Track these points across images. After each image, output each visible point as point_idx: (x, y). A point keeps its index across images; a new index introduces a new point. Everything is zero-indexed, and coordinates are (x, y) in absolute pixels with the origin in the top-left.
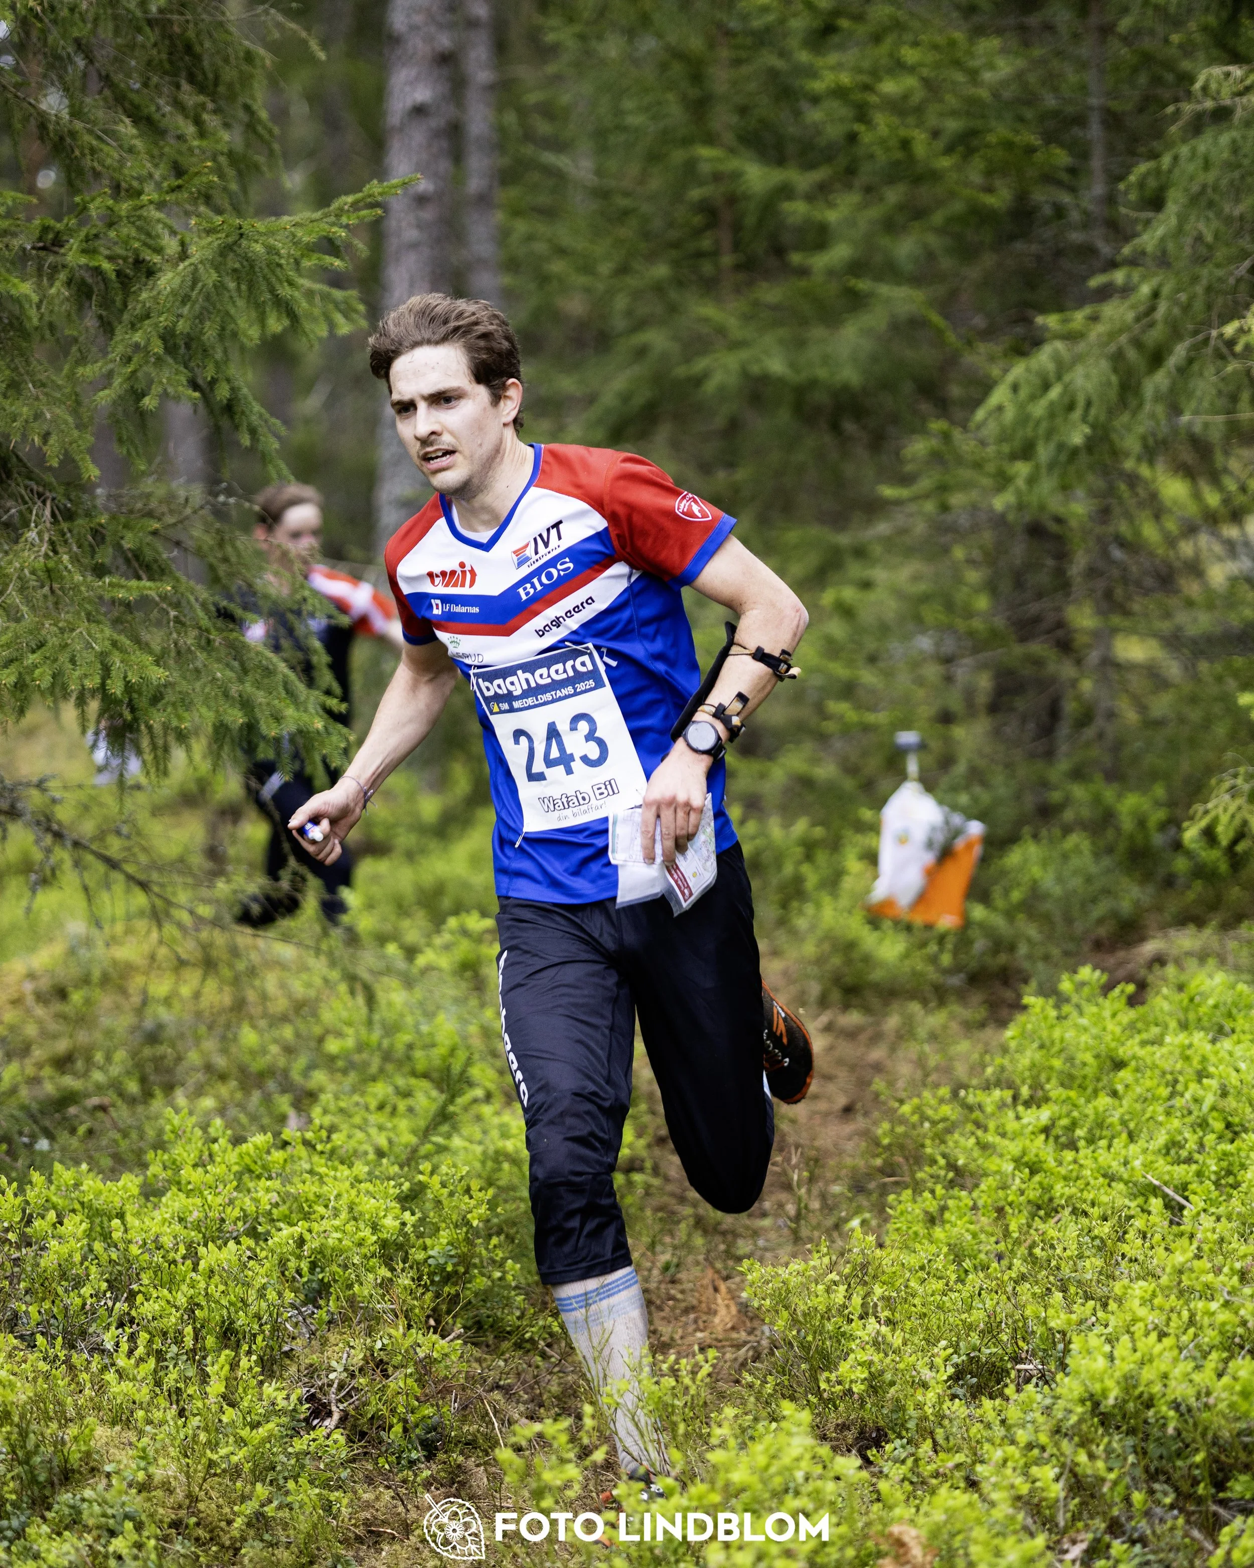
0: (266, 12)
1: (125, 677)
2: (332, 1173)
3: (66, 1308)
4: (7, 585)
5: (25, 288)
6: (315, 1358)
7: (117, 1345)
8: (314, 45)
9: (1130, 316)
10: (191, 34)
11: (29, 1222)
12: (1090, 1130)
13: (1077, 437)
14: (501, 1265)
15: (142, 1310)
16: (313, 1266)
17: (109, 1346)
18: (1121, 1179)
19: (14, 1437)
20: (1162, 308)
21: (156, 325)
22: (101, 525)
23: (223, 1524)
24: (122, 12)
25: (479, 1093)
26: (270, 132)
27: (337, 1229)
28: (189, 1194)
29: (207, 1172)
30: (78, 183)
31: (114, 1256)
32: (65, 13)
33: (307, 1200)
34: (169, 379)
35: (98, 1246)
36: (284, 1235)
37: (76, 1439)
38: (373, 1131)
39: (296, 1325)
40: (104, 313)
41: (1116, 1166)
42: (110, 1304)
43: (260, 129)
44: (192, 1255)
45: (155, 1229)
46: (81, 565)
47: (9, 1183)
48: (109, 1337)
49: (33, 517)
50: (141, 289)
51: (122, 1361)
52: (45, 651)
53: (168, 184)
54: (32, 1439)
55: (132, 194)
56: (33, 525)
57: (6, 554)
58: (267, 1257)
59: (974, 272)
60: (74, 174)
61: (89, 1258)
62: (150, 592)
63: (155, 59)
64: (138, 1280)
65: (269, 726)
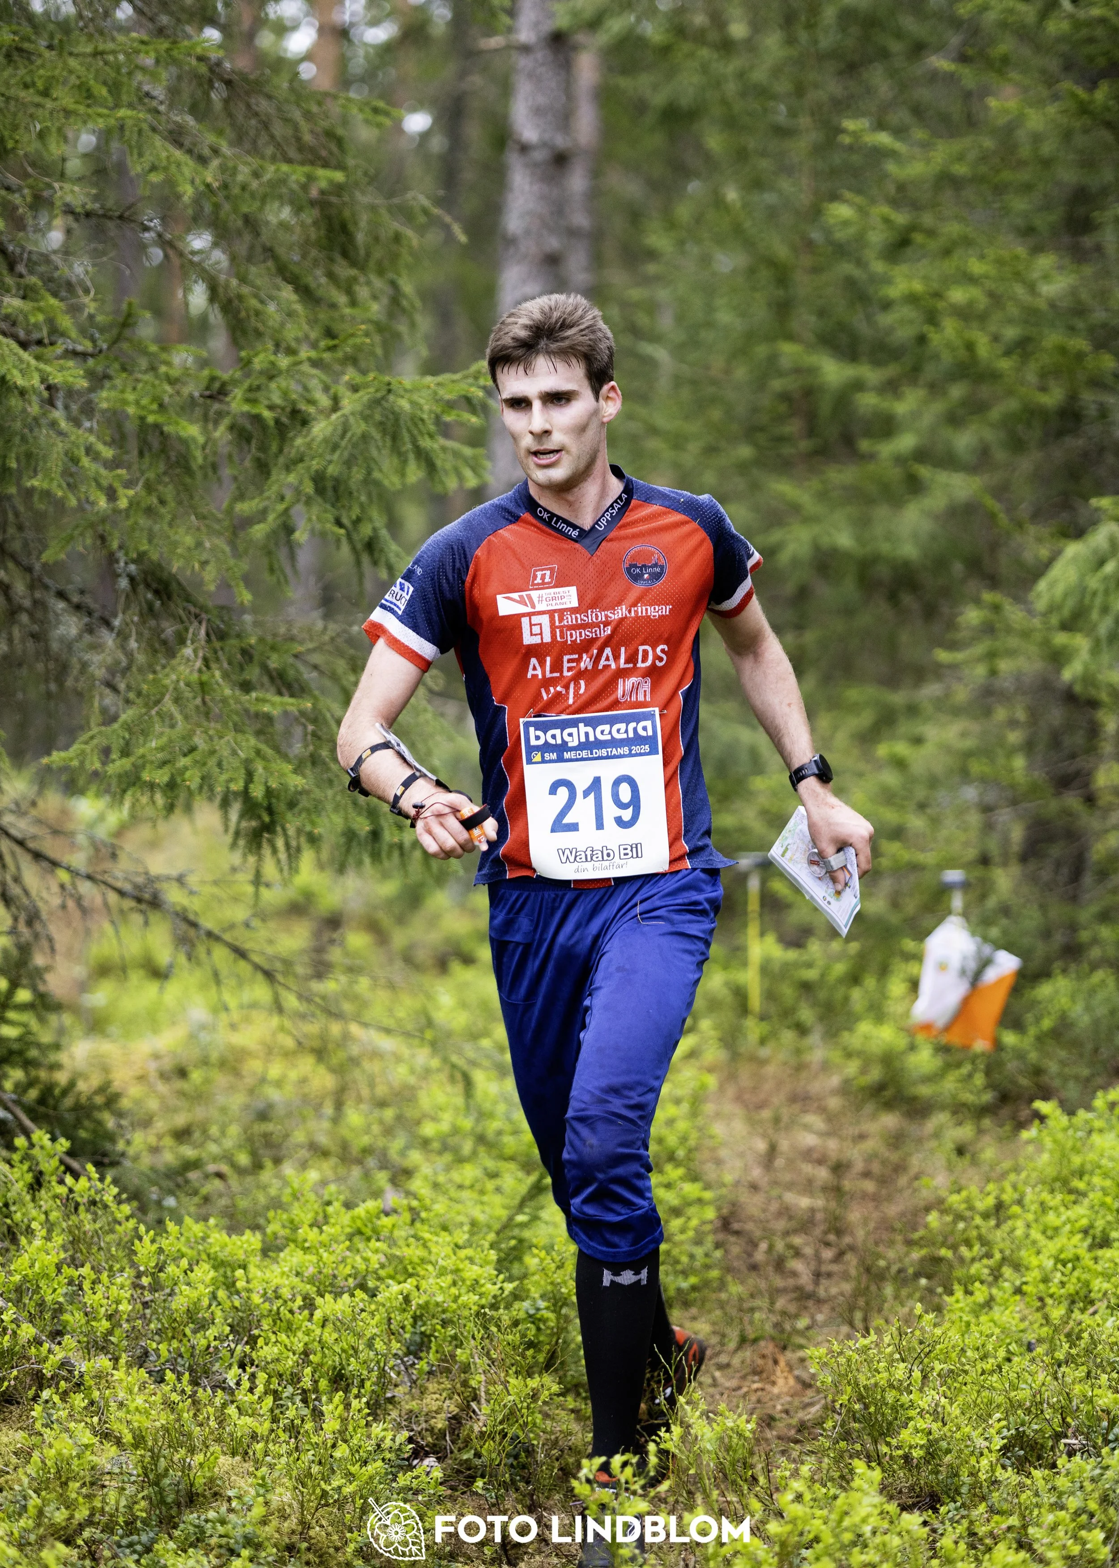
0: (415, 198)
1: (266, 783)
2: (435, 1239)
3: (193, 1347)
4: (163, 695)
5: (192, 430)
6: (414, 1405)
7: (238, 1384)
8: (456, 227)
10: (347, 213)
11: (162, 1269)
15: (261, 1353)
16: (415, 1321)
17: (232, 1384)
19: (147, 1459)
21: (308, 468)
22: (250, 646)
23: (332, 1550)
24: (286, 190)
26: (412, 304)
27: (441, 1289)
28: (306, 1250)
30: (242, 340)
31: (237, 1303)
32: (236, 191)
33: (411, 1263)
34: (317, 516)
35: (222, 1294)
36: (392, 1292)
37: (201, 1465)
38: (468, 1205)
39: (398, 1374)
42: (233, 1346)
43: (405, 303)
44: (309, 1305)
45: (277, 1281)
46: (231, 680)
47: (147, 1232)
48: (231, 1376)
49: (190, 635)
50: (295, 436)
51: (243, 1396)
52: (197, 755)
53: (323, 344)
54: (162, 1463)
55: (291, 351)
56: (189, 642)
57: (164, 667)
58: (377, 1310)
59: (1026, 464)
60: (238, 333)
61: (214, 1304)
62: (290, 708)
63: (313, 236)
64: (258, 1326)
65: (392, 834)
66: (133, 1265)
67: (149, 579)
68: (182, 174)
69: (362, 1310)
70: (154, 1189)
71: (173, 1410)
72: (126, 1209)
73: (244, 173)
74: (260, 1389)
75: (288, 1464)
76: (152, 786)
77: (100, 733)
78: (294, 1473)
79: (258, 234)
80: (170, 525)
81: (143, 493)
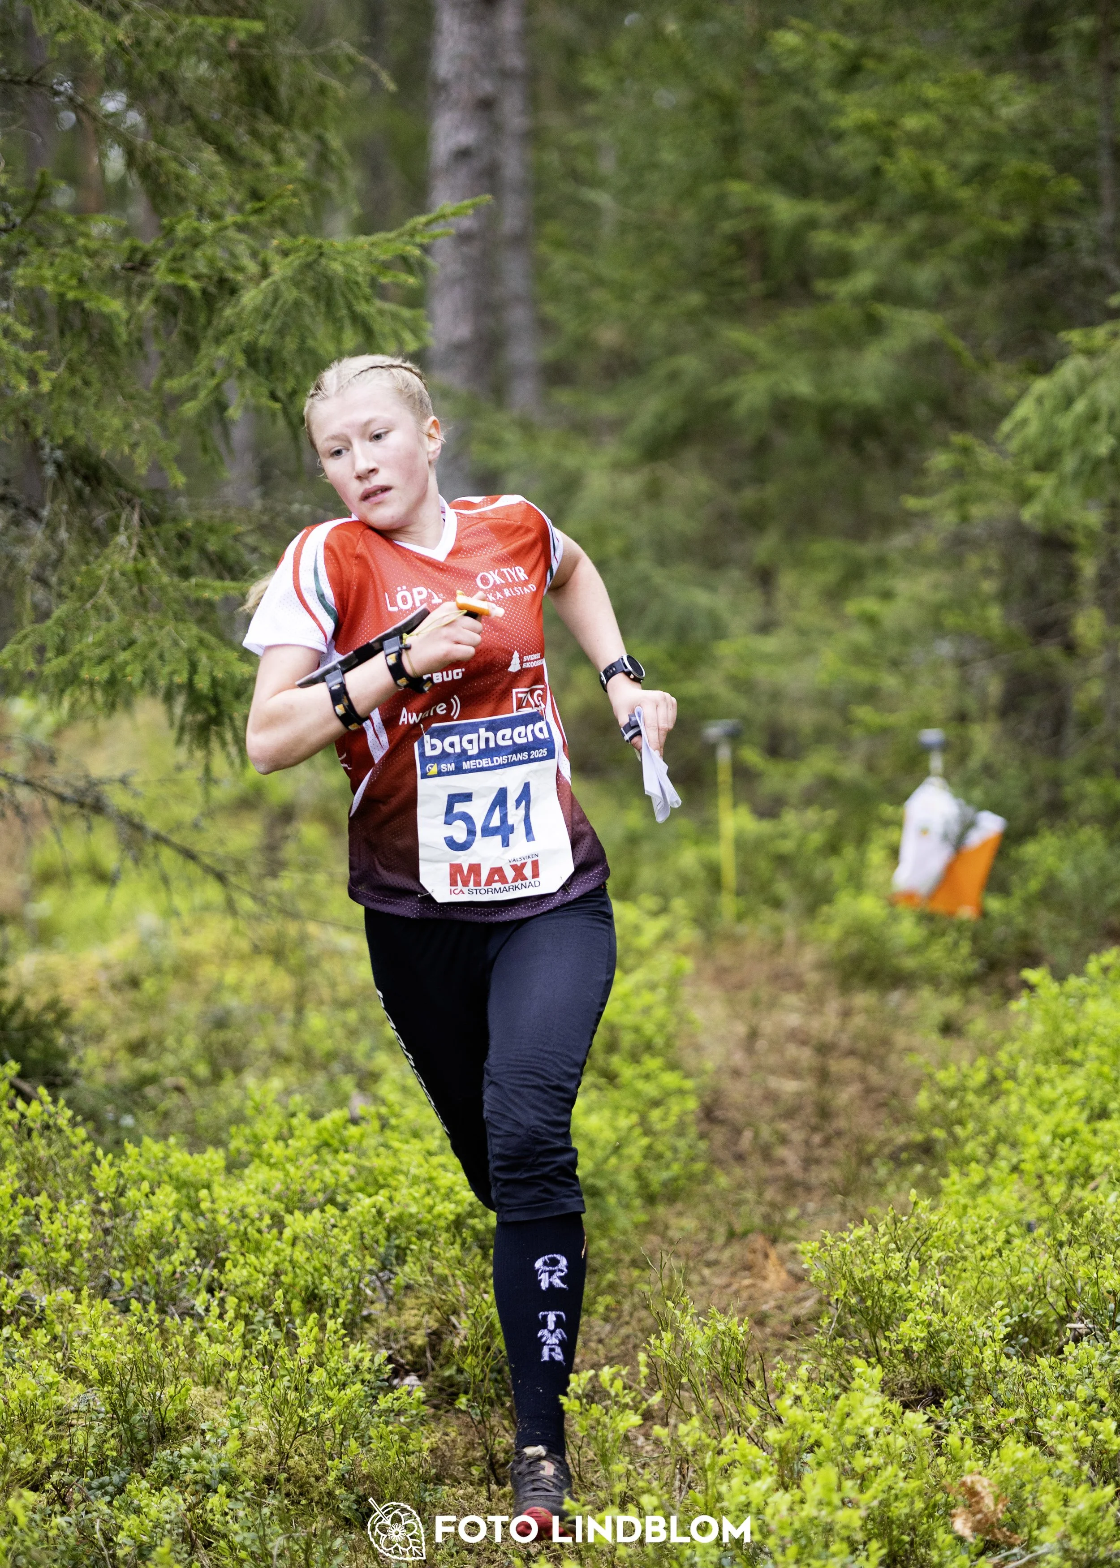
0: (339, 46)
1: (211, 673)
2: (405, 1147)
3: (158, 1274)
4: (97, 587)
5: (115, 306)
6: (391, 1322)
7: (207, 1310)
8: (383, 74)
10: (268, 66)
11: (123, 1193)
13: (1101, 448)
15: (230, 1277)
16: (391, 1234)
17: (201, 1310)
19: (115, 1396)
21: (239, 340)
22: (187, 529)
23: (312, 1480)
24: (202, 44)
26: (342, 160)
27: (413, 1200)
28: (272, 1166)
29: (287, 1146)
30: (163, 206)
31: (202, 1225)
32: (150, 47)
33: (382, 1173)
34: (251, 390)
35: (186, 1216)
36: (363, 1205)
37: (172, 1398)
39: (374, 1290)
42: (200, 1270)
43: (333, 158)
44: (278, 1223)
45: (243, 1200)
46: (168, 567)
47: (105, 1155)
48: (200, 1302)
49: (123, 522)
50: (224, 306)
51: (213, 1324)
52: (136, 649)
53: (248, 207)
54: (132, 1399)
55: (215, 216)
56: (122, 529)
57: (97, 557)
58: (349, 1225)
59: (990, 298)
60: (159, 199)
61: (179, 1226)
62: (232, 593)
63: (234, 92)
64: (226, 1248)
66: (91, 1190)
67: (77, 464)
68: (92, 33)
69: (334, 1226)
70: (109, 1107)
71: (139, 1341)
72: (82, 1132)
73: (157, 28)
74: (230, 1315)
75: (263, 1393)
76: (91, 684)
77: (33, 631)
78: (270, 1402)
79: (174, 92)
80: (97, 406)
81: (66, 375)
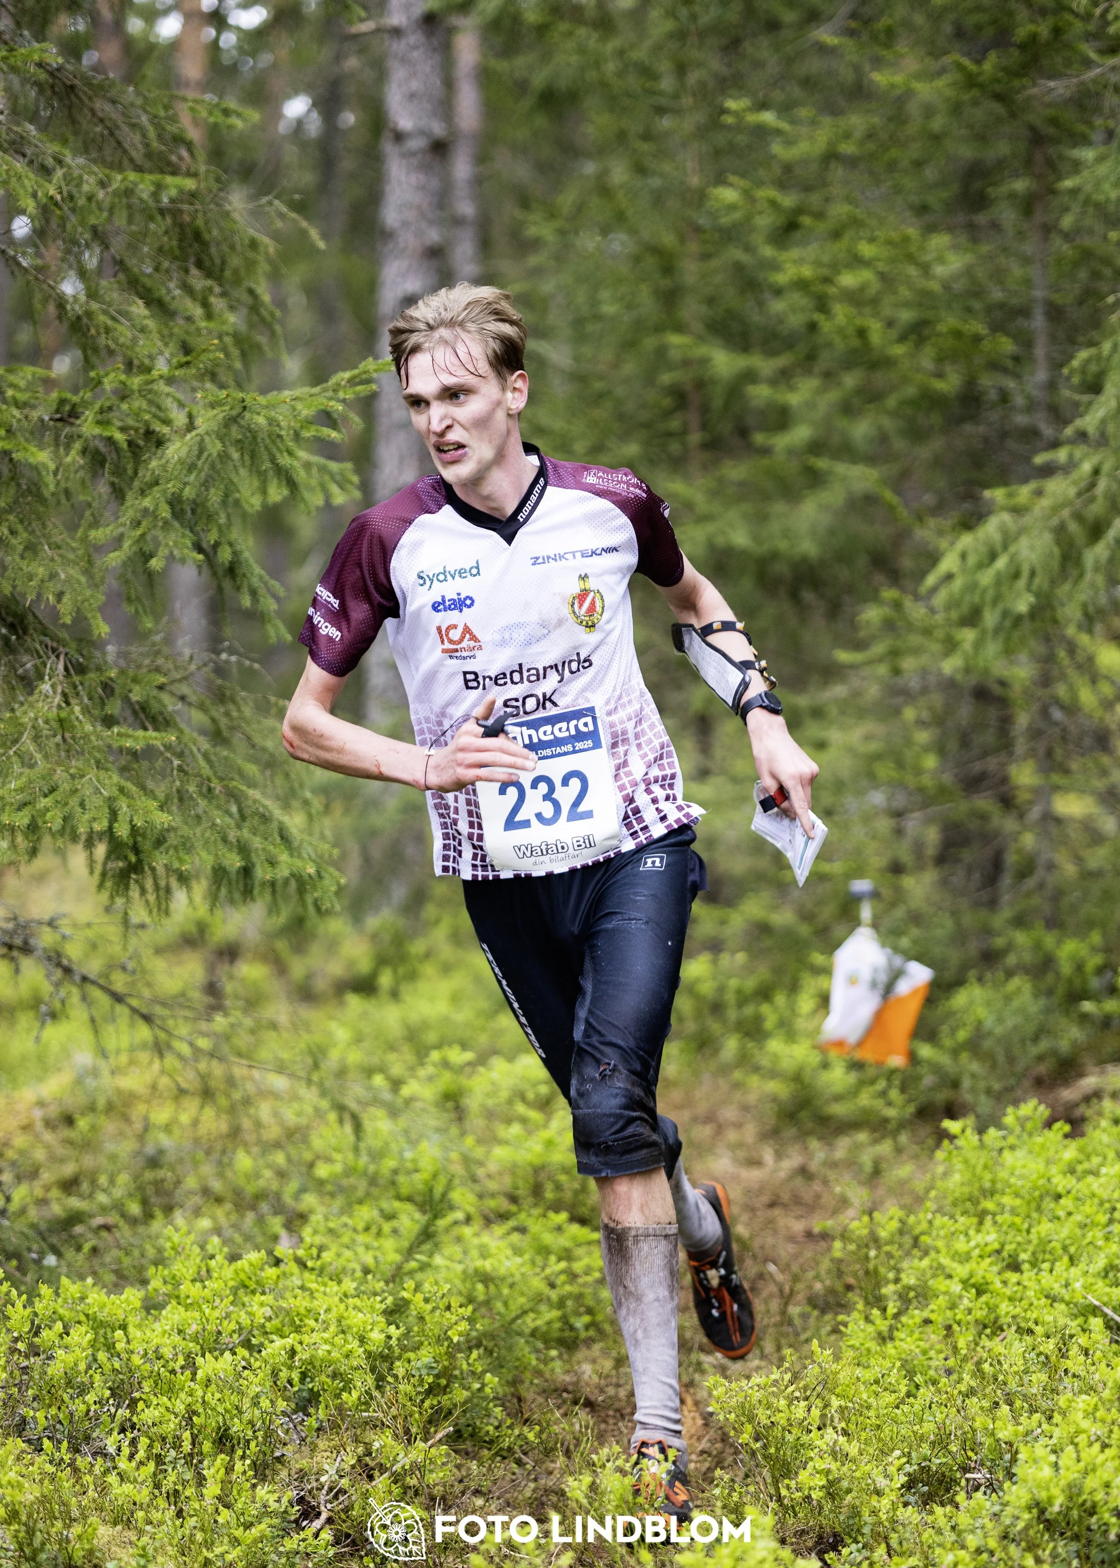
0: (270, 203)
1: (131, 821)
2: (322, 1289)
3: (72, 1414)
4: (21, 734)
5: (43, 457)
6: (304, 1463)
7: (119, 1449)
8: (314, 234)
9: (1072, 491)
10: (200, 222)
11: (37, 1334)
12: (1034, 1254)
13: (1022, 605)
14: (480, 1377)
15: (143, 1416)
16: (304, 1376)
17: (111, 1450)
18: (1062, 1300)
19: (22, 1534)
20: (1102, 484)
21: (164, 491)
22: (111, 679)
24: (135, 200)
25: (459, 1215)
26: (272, 314)
27: (326, 1342)
28: (187, 1307)
29: (204, 1287)
30: (94, 359)
31: (117, 1366)
32: (82, 202)
33: (298, 1314)
34: (175, 542)
35: (102, 1356)
36: (276, 1348)
37: (79, 1537)
38: (361, 1250)
39: (287, 1432)
40: (116, 480)
41: (1057, 1289)
42: (113, 1410)
43: (262, 311)
44: (191, 1365)
45: (155, 1341)
46: (92, 715)
47: (19, 1296)
48: (111, 1442)
49: (48, 671)
50: (150, 458)
51: (123, 1464)
52: (57, 795)
53: (177, 360)
54: (38, 1537)
55: (143, 370)
56: (47, 678)
57: (22, 704)
58: (261, 1367)
59: (925, 452)
60: (89, 352)
61: (94, 1367)
62: (155, 742)
63: (166, 246)
64: (139, 1388)
65: (264, 870)
67: (3, 613)
68: (23, 186)
69: (245, 1368)
70: (33, 1247)
71: (51, 1480)
73: (89, 184)
76: (12, 829)
78: (176, 1541)
79: (107, 245)
80: (22, 557)
